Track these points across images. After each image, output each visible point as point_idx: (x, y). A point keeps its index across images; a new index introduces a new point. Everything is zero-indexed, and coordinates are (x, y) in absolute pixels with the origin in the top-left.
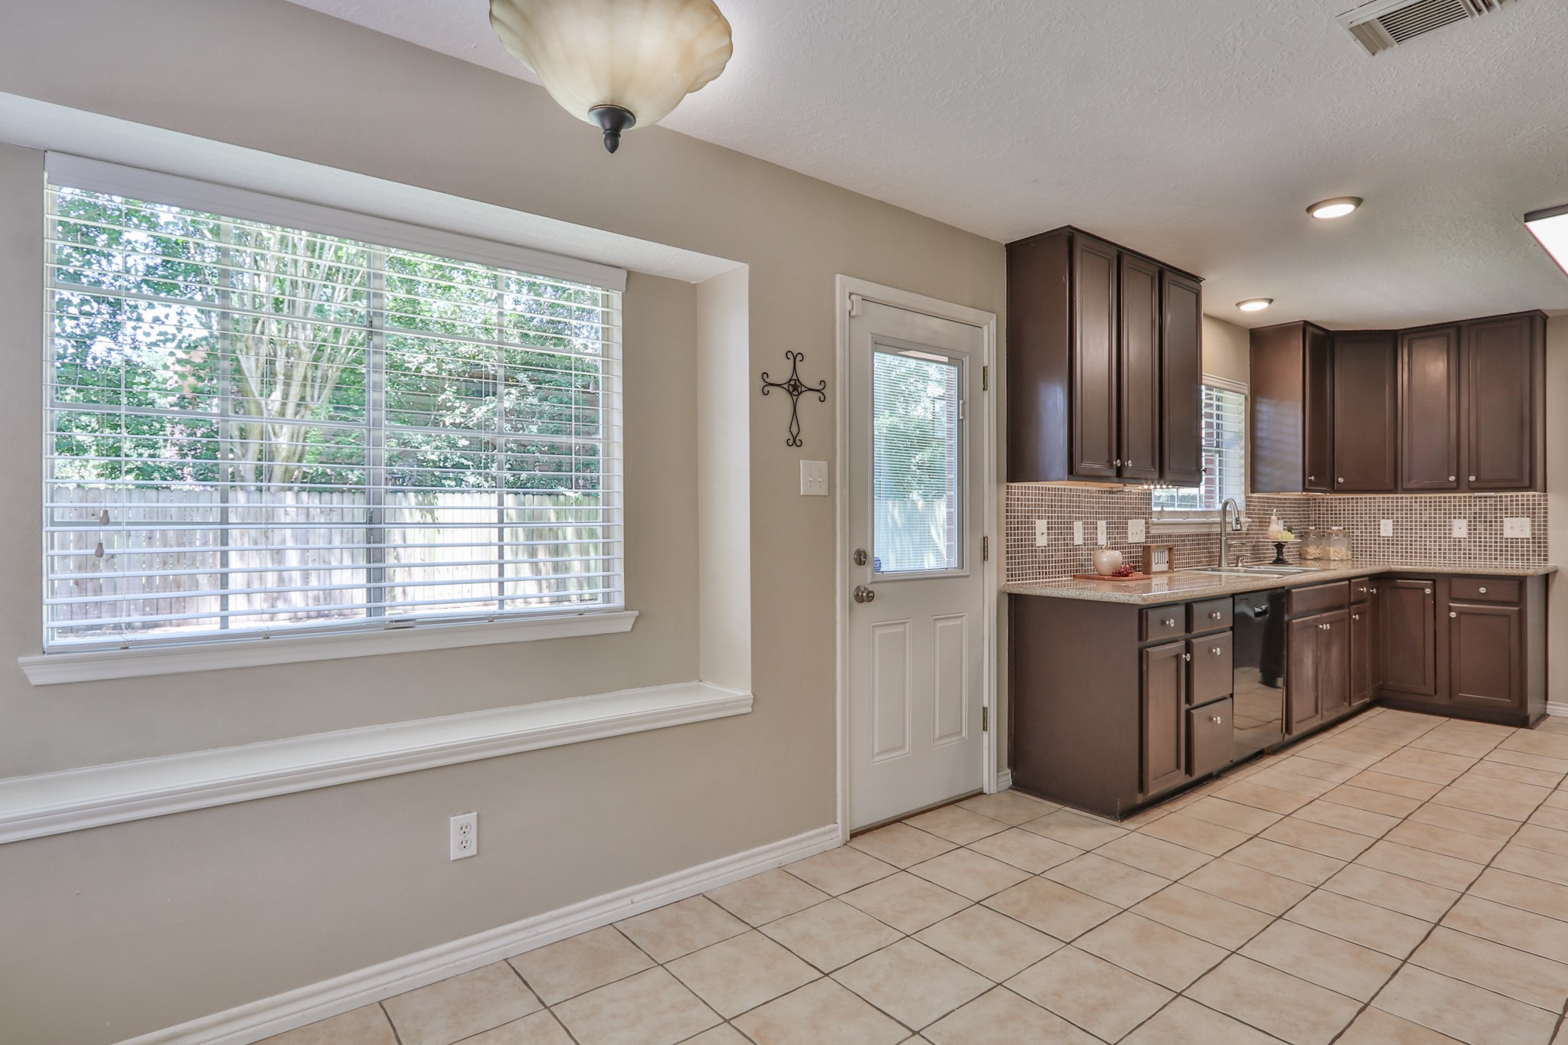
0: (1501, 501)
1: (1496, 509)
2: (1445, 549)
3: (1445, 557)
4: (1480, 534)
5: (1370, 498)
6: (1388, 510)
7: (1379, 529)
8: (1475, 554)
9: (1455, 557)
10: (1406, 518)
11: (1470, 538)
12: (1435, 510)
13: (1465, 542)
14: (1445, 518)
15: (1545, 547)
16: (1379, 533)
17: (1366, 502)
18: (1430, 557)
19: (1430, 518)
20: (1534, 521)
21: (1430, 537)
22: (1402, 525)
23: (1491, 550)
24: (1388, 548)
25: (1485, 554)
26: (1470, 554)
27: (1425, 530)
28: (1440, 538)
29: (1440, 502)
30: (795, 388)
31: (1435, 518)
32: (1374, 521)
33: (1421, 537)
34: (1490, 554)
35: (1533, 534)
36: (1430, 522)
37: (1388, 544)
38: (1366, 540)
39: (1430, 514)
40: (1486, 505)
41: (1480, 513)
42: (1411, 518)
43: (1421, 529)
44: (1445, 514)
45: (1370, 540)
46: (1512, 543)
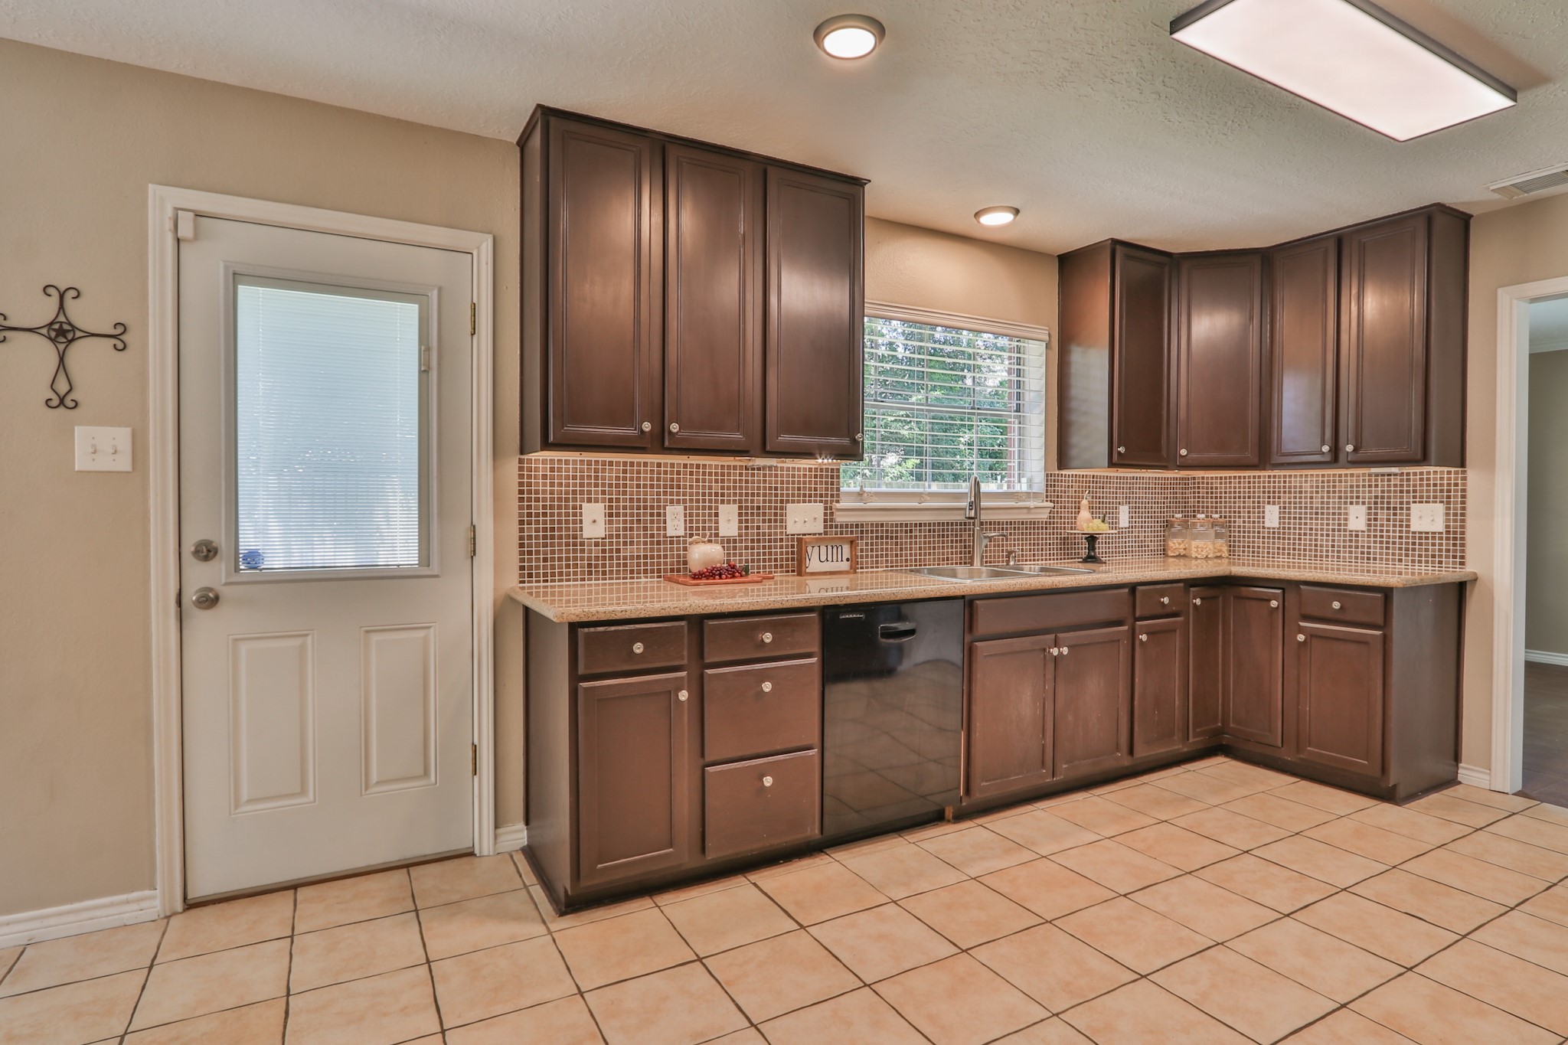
0: (1408, 480)
1: (1401, 492)
2: (1339, 546)
3: (1338, 557)
4: (1382, 525)
5: (1254, 477)
6: (1274, 492)
7: (1263, 517)
8: (1375, 553)
9: (1350, 557)
10: (1295, 503)
11: (1369, 531)
12: (1328, 492)
13: (1363, 536)
14: (1340, 503)
15: (1462, 545)
16: (1263, 522)
17: (1249, 482)
18: (1321, 556)
19: (1322, 503)
20: (1448, 509)
21: (1322, 530)
22: (1290, 513)
23: (1394, 549)
24: (1274, 543)
25: (1387, 554)
26: (1369, 553)
27: (1317, 519)
28: (1333, 530)
29: (1334, 481)
30: (61, 332)
31: (1328, 503)
32: (1259, 507)
33: (1311, 529)
34: (1394, 554)
35: (1447, 527)
36: (1322, 508)
37: (1274, 538)
38: (1249, 532)
39: (1322, 497)
40: (1389, 486)
41: (1383, 497)
42: (1300, 503)
43: (1311, 519)
44: (1340, 497)
45: (1254, 532)
46: (1420, 538)
